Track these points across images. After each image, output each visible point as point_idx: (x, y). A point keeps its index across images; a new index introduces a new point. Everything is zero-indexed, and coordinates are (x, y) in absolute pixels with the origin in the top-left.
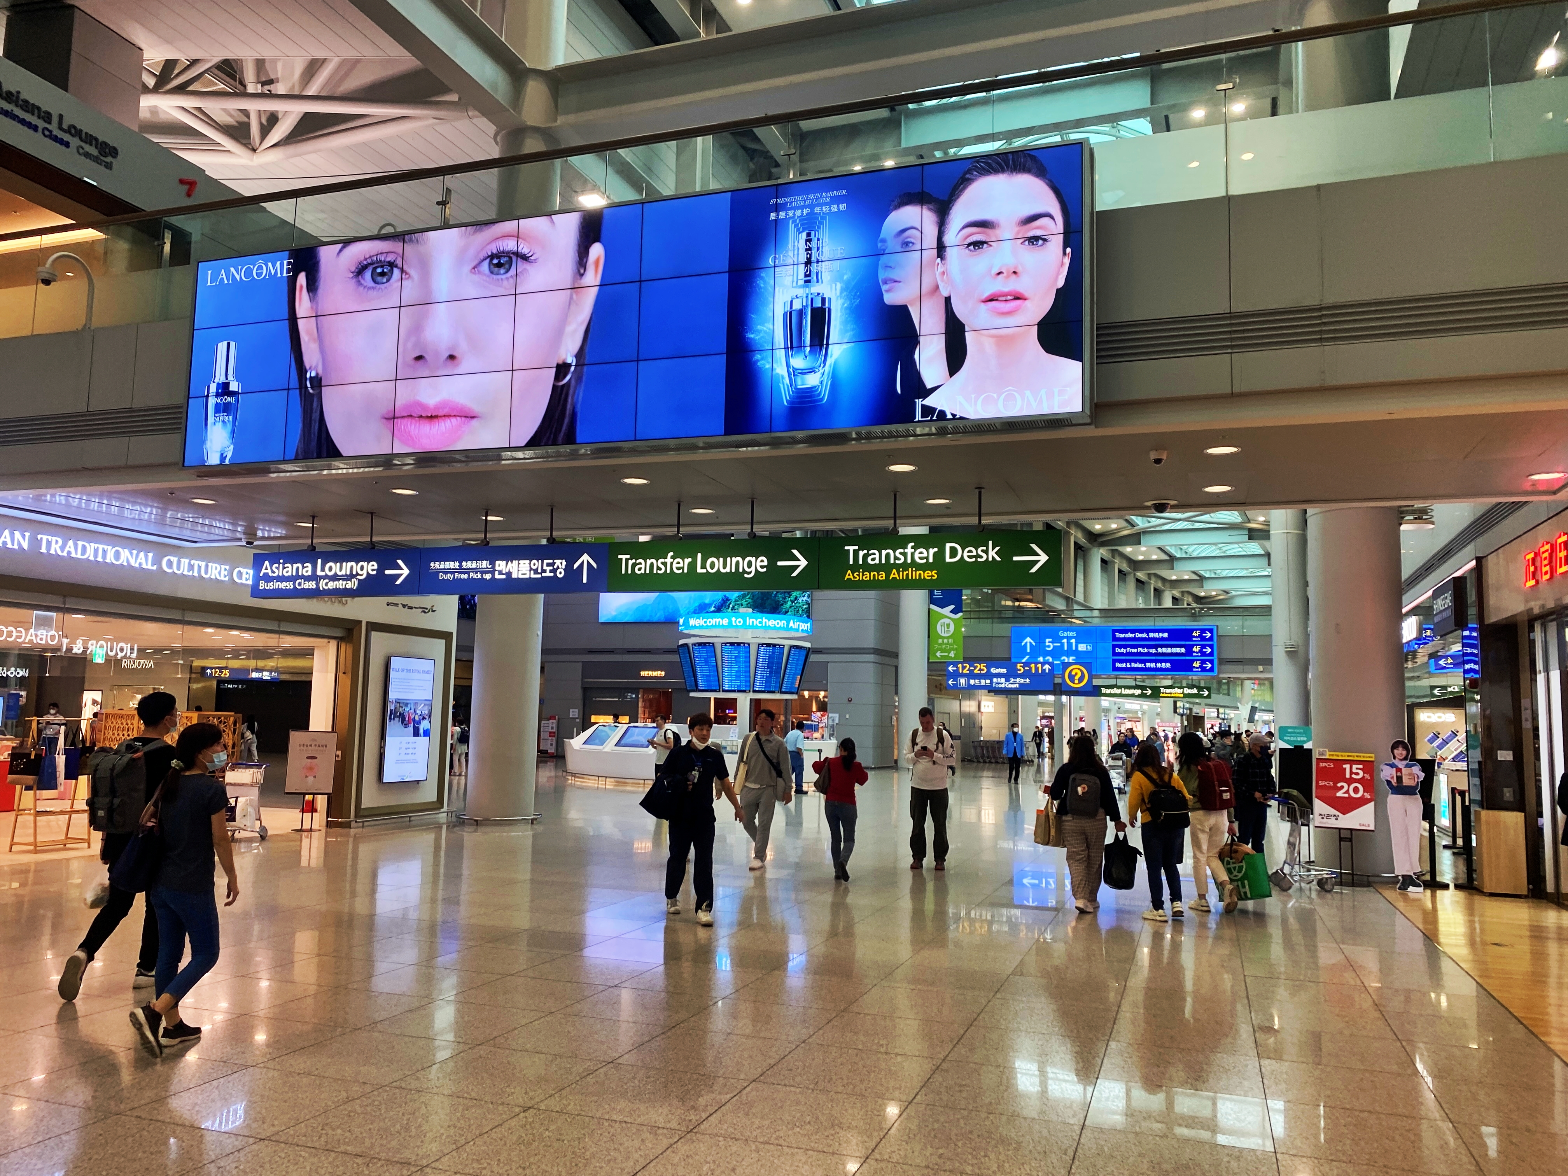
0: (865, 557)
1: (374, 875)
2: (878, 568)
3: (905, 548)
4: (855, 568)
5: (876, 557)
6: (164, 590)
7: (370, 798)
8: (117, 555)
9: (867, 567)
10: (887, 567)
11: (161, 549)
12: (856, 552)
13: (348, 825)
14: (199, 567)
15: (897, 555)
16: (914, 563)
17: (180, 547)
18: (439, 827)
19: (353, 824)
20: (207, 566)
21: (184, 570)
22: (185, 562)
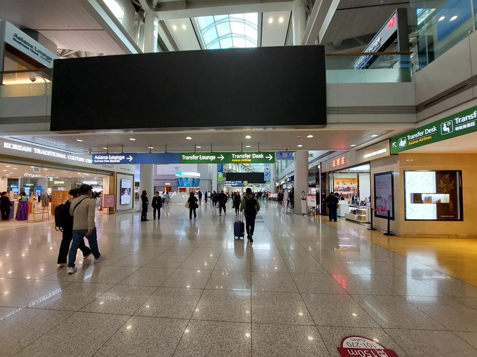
0: (236, 157)
1: (120, 223)
2: (239, 159)
3: (244, 155)
4: (234, 159)
5: (238, 157)
6: (68, 163)
7: (118, 207)
8: (56, 155)
9: (237, 159)
10: (241, 159)
11: (67, 154)
12: (234, 156)
13: (114, 213)
14: (77, 159)
15: (243, 156)
16: (246, 158)
17: (72, 154)
18: (133, 212)
19: (115, 213)
20: (79, 158)
21: (73, 159)
22: (73, 157)
